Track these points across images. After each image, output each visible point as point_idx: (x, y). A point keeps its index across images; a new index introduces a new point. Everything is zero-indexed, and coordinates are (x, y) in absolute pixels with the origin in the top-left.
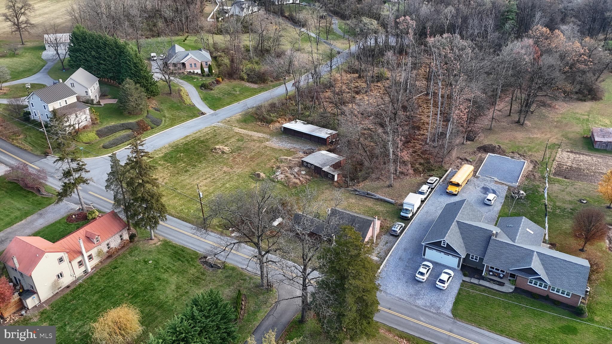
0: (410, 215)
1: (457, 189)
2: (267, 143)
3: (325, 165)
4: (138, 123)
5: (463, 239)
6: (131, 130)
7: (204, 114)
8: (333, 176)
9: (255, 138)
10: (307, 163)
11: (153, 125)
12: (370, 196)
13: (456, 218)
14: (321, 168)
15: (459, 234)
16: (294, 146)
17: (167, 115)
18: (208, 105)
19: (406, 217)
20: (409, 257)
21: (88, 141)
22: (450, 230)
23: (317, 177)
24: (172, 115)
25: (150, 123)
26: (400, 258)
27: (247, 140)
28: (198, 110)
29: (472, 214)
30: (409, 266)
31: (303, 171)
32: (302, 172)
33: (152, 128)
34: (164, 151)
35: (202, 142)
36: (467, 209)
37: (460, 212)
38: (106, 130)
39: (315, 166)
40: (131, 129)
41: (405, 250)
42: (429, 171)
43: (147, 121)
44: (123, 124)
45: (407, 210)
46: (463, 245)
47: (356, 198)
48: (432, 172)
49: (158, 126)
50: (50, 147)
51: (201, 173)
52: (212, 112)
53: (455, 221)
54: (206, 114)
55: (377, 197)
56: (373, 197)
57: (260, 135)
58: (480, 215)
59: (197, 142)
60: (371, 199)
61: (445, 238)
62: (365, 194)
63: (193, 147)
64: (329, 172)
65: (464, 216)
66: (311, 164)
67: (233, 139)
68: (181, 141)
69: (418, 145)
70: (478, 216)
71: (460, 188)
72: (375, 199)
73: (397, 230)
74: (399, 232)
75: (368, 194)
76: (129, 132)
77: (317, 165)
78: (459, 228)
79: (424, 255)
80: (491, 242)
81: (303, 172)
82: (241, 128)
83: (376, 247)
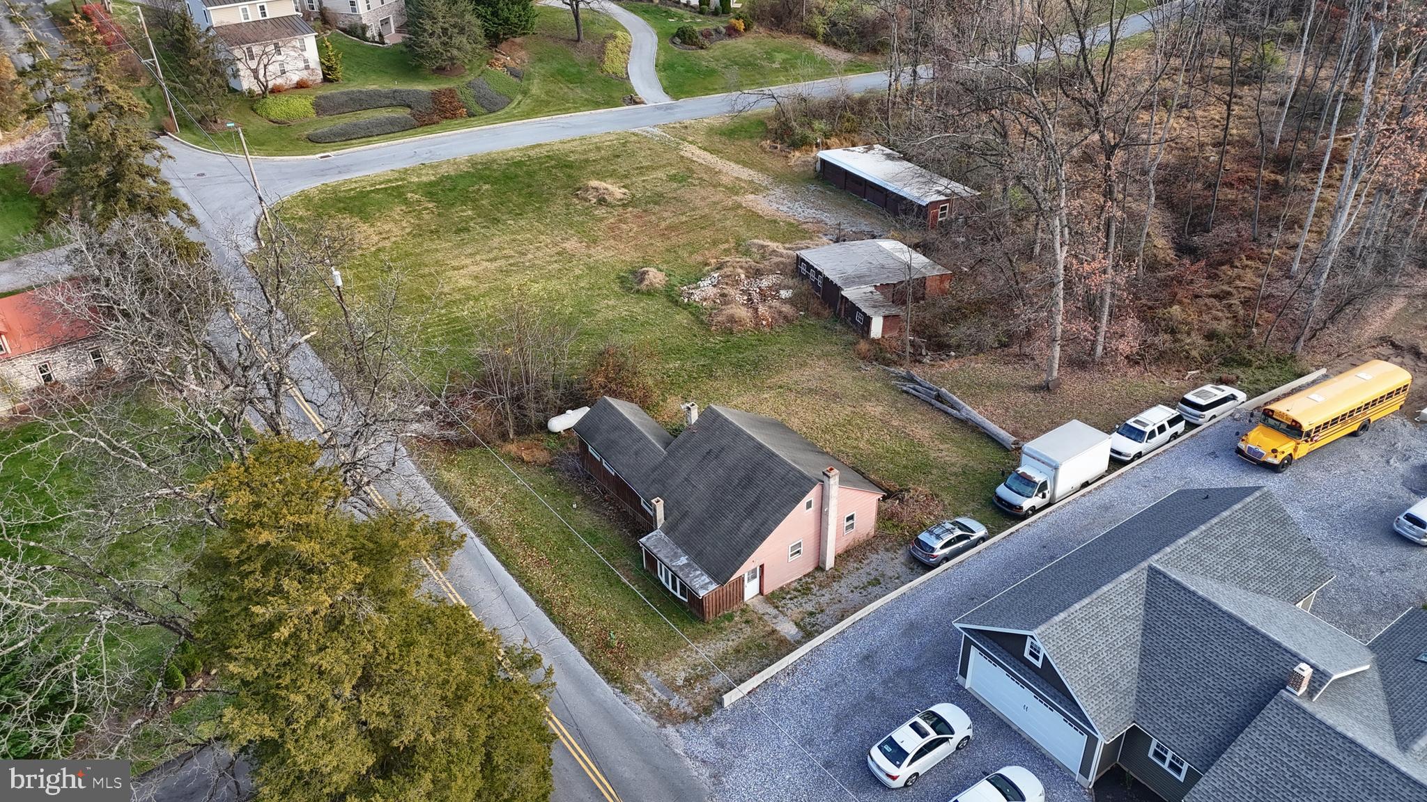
0: (1026, 504)
1: (1287, 446)
2: (751, 197)
3: (858, 279)
4: (435, 96)
5: (1146, 654)
6: (409, 110)
7: (636, 103)
8: (868, 320)
9: (725, 180)
10: (809, 267)
11: (477, 108)
12: (944, 407)
13: (1156, 557)
14: (839, 289)
15: (1134, 629)
16: (824, 216)
17: (534, 91)
18: (665, 83)
19: (1011, 506)
20: (909, 663)
21: (283, 117)
22: (1086, 601)
23: (818, 315)
24: (547, 93)
25: (472, 102)
26: (867, 657)
27: (697, 182)
28: (632, 90)
29: (1260, 558)
30: (880, 701)
31: (787, 288)
32: (782, 292)
33: (471, 115)
34: (443, 171)
35: (570, 166)
36: (1244, 533)
37: (1194, 533)
38: (345, 98)
39: (826, 279)
40: (409, 106)
41: (912, 628)
42: (1226, 363)
43: (467, 96)
44: (395, 91)
45: (1027, 481)
46: (1127, 683)
47: (893, 404)
48: (1238, 371)
49: (491, 112)
50: (170, 113)
51: (495, 242)
52: (667, 100)
53: (1145, 564)
54: (642, 103)
55: (963, 415)
56: (950, 410)
57: (745, 173)
58: (1311, 573)
59: (553, 163)
60: (943, 418)
61: (1042, 628)
62: (929, 395)
63: (530, 174)
64: (860, 305)
65: (1209, 558)
66: (818, 273)
67: (660, 174)
68: (511, 153)
69: (1249, 275)
70: (1298, 572)
71: (1304, 448)
72: (957, 420)
73: (938, 544)
74: (939, 553)
75: (939, 397)
76: (402, 113)
77: (831, 278)
78: (1149, 603)
79: (964, 673)
80: (1272, 711)
81: (784, 294)
82: (705, 149)
83: (821, 587)
